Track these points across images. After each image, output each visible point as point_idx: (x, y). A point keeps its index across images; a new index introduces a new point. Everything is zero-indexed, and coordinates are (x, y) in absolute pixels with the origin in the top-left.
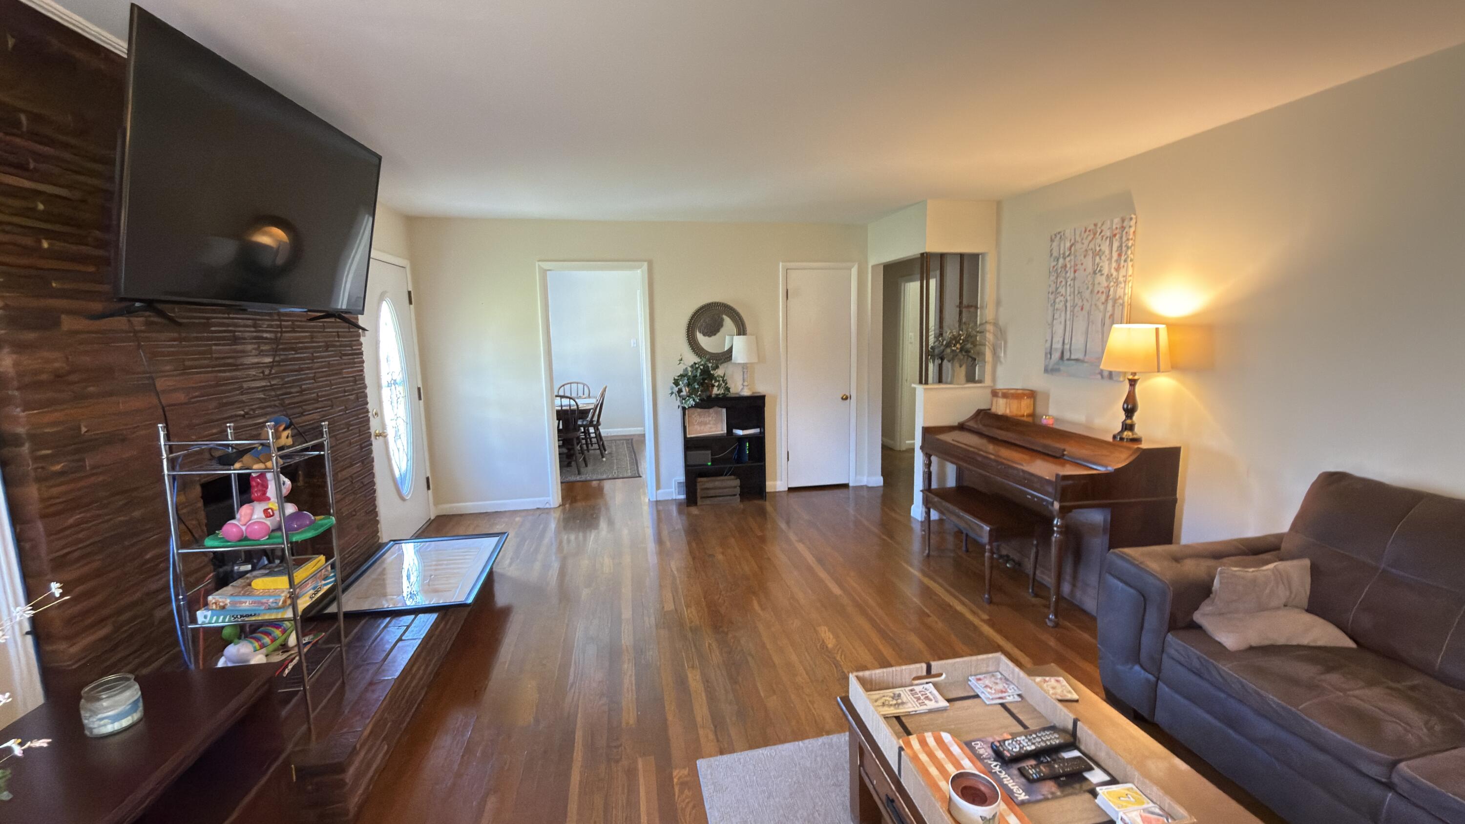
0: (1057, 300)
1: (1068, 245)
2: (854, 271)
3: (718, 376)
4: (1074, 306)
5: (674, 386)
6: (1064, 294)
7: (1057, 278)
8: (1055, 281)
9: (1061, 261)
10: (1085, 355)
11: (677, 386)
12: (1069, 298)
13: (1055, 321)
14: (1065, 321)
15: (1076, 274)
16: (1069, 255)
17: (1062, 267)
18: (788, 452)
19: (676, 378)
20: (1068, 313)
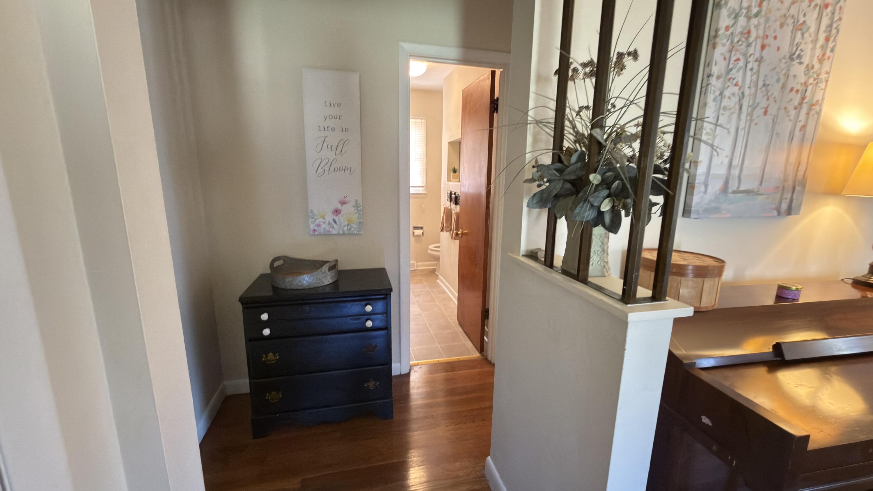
0: (727, 93)
4: (754, 106)
6: (740, 83)
8: (727, 56)
9: (742, 22)
12: (747, 92)
13: (718, 130)
14: (737, 131)
16: (756, 15)
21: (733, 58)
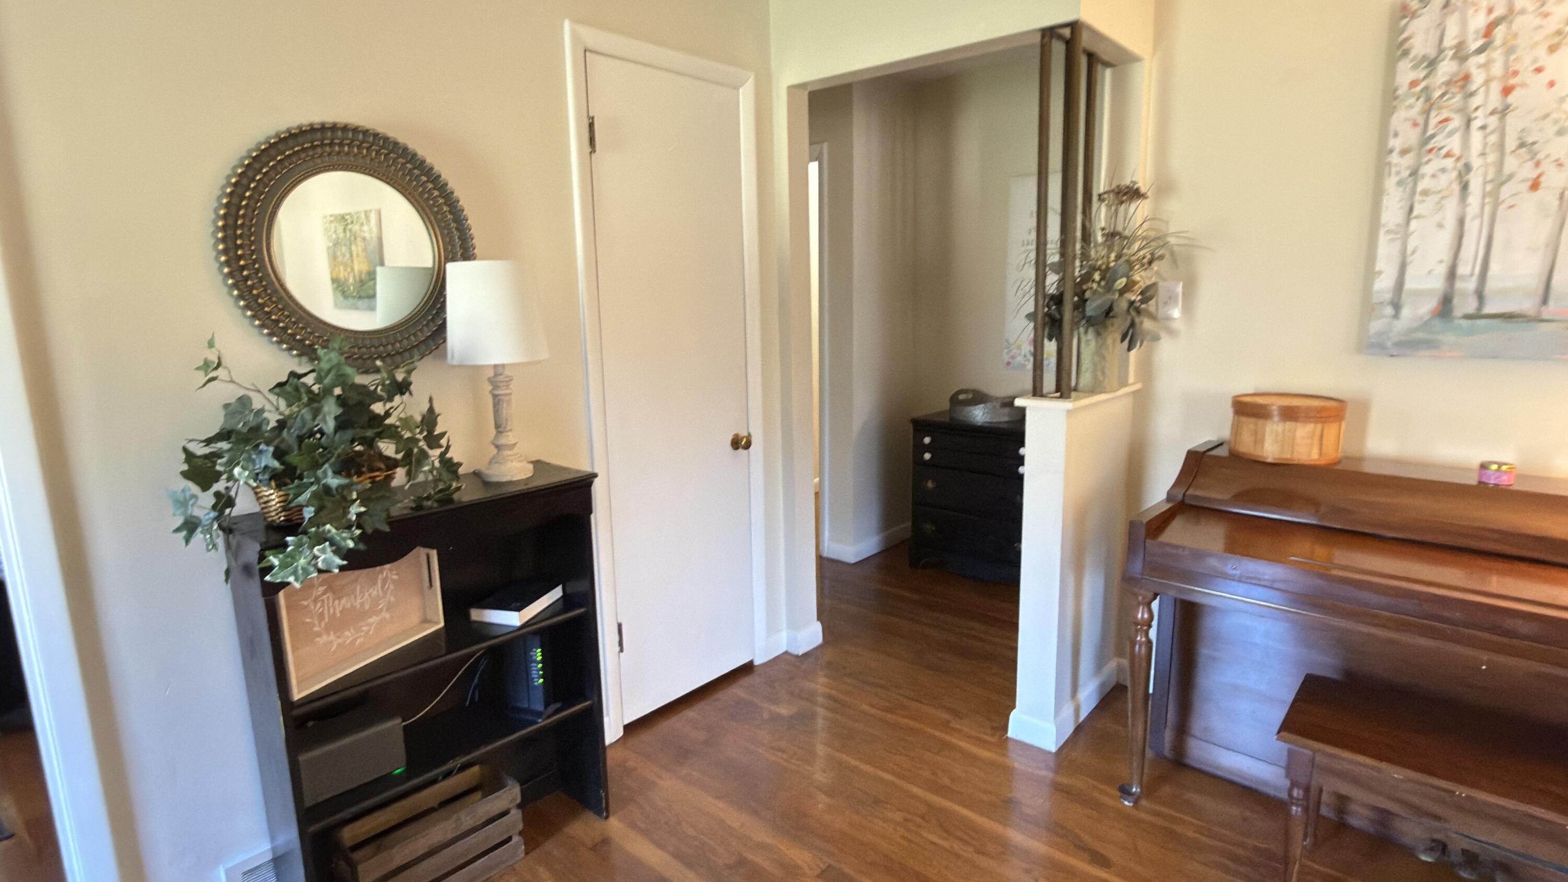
0: (1427, 170)
1: (1479, 21)
2: (746, 97)
3: (407, 422)
4: (1500, 180)
5: (194, 488)
6: (1457, 151)
7: (1427, 113)
8: (1421, 120)
9: (1446, 68)
10: (1545, 301)
11: (205, 487)
12: (1476, 162)
13: (1414, 224)
14: (1461, 222)
15: (1511, 99)
16: (1480, 51)
17: (1448, 83)
18: (620, 626)
19: (200, 450)
20: (1474, 199)
21: (1433, 121)
